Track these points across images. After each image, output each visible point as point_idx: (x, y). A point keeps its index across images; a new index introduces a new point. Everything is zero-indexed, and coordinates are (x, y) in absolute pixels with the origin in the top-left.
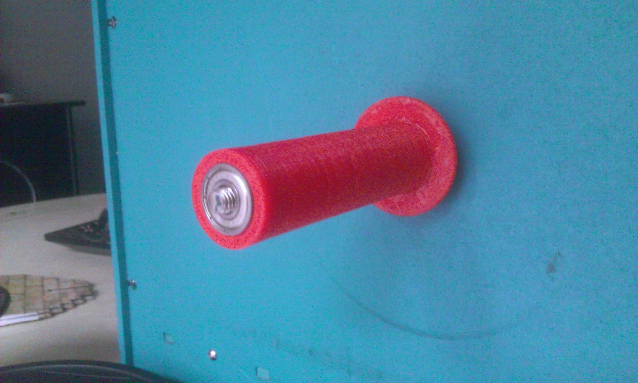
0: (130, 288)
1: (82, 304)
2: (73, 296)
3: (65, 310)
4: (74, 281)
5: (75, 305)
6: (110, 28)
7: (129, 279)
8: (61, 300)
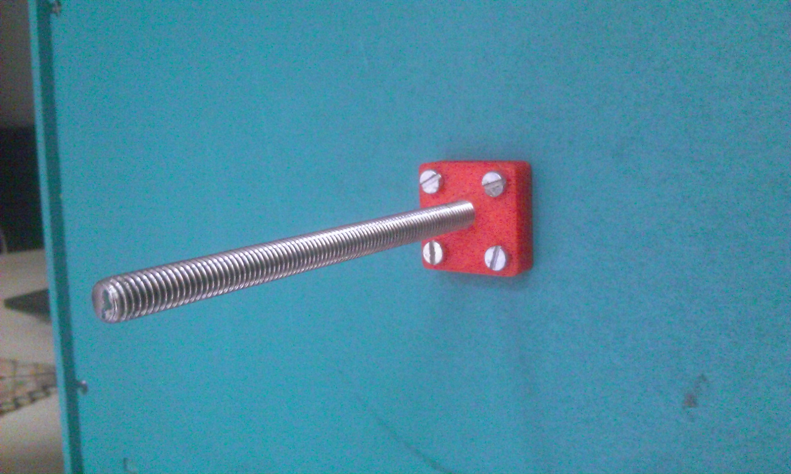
0: (79, 391)
1: (42, 398)
2: (31, 386)
3: (18, 406)
4: (36, 365)
5: (33, 400)
6: (53, 16)
7: (78, 378)
8: (13, 392)
